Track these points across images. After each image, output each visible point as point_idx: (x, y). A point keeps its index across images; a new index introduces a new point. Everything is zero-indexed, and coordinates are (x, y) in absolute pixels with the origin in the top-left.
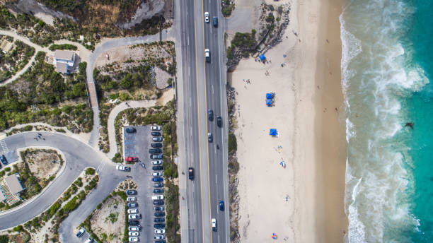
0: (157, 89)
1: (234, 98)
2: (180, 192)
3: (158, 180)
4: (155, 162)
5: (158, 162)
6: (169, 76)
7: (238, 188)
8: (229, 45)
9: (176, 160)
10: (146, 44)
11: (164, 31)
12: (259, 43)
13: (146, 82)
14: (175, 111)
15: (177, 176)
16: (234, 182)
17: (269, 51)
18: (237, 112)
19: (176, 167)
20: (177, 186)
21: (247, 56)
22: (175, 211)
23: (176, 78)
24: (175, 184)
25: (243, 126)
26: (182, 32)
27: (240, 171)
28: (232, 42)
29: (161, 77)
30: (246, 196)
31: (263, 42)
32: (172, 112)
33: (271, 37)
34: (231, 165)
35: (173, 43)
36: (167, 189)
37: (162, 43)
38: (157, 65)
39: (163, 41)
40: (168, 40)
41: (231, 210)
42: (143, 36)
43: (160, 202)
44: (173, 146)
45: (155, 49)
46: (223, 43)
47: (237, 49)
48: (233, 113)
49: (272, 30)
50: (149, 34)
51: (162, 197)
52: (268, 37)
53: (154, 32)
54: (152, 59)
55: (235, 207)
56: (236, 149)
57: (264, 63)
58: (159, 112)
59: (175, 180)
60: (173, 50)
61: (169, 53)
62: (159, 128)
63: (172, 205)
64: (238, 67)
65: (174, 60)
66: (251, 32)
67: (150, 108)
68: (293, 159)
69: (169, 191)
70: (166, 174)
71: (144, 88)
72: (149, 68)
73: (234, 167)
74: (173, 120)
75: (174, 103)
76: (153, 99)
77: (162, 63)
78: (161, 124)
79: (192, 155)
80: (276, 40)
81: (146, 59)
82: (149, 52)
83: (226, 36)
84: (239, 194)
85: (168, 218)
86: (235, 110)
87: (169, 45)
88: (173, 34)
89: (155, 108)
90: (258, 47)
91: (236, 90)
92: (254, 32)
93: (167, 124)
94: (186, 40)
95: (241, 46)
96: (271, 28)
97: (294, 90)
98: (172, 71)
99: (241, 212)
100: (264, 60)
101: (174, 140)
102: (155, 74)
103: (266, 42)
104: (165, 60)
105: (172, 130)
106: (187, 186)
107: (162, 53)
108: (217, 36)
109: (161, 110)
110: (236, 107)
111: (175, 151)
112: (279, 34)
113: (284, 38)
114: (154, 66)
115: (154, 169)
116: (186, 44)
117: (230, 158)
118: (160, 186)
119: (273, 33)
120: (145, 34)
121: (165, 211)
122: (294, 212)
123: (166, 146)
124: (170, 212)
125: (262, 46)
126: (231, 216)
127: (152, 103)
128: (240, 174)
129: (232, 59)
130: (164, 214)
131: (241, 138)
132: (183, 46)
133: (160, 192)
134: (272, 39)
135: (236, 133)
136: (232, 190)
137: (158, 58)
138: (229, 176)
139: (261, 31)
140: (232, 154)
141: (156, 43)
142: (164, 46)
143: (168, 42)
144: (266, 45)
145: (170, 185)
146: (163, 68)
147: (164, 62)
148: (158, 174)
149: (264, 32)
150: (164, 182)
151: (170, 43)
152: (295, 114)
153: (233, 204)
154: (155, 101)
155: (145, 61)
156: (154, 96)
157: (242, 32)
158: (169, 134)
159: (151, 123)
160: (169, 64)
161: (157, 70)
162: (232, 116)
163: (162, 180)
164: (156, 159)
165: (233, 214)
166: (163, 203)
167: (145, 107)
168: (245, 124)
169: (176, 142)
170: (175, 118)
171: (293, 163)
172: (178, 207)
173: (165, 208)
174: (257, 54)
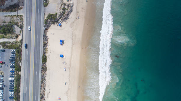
0: (16, 34)
1: (47, 41)
2: (21, 77)
3: (12, 72)
4: (12, 65)
5: (13, 64)
6: (20, 30)
7: (46, 78)
8: (46, 18)
9: (21, 64)
10: (11, 16)
11: (19, 10)
12: (58, 18)
13: (11, 31)
14: (21, 44)
15: (20, 71)
16: (44, 75)
17: (63, 22)
18: (48, 46)
19: (20, 67)
20: (20, 75)
21: (54, 24)
22: (18, 85)
23: (23, 31)
24: (19, 74)
25: (50, 52)
26: (27, 12)
27: (47, 71)
28: (47, 18)
29: (17, 30)
30: (49, 81)
31: (60, 18)
32: (20, 44)
33: (64, 16)
34: (43, 68)
35: (23, 16)
36: (16, 76)
37: (18, 16)
38: (16, 25)
39: (18, 15)
40: (21, 14)
41: (41, 86)
42: (10, 12)
43: (12, 81)
44: (20, 58)
45: (15, 18)
46: (43, 18)
47: (49, 20)
48: (46, 47)
49: (65, 13)
50: (13, 12)
51: (13, 79)
52: (63, 16)
53: (15, 11)
54: (13, 22)
55: (43, 85)
56: (46, 62)
57: (61, 27)
58: (16, 44)
59: (19, 72)
60: (23, 19)
61: (21, 20)
62: (14, 50)
63: (17, 83)
64: (50, 28)
65: (23, 23)
66: (55, 14)
67: (13, 42)
68: (70, 67)
69: (17, 77)
70: (15, 70)
71: (11, 34)
72: (12, 26)
73: (44, 69)
74: (20, 48)
75: (21, 41)
76: (15, 38)
77: (17, 24)
78: (15, 49)
79: (27, 63)
80: (66, 18)
81: (11, 21)
82: (12, 19)
83: (44, 14)
84: (46, 80)
85: (15, 88)
86: (47, 45)
87: (21, 17)
88: (23, 12)
89: (15, 42)
90: (58, 20)
91: (49, 37)
92: (57, 14)
93: (18, 49)
94: (28, 15)
95: (51, 19)
96: (64, 13)
97: (72, 39)
98: (21, 27)
99: (46, 88)
100: (61, 26)
101: (20, 56)
102: (15, 28)
103: (62, 18)
104: (19, 23)
105: (19, 52)
106: (24, 75)
107: (18, 20)
108: (41, 14)
109: (17, 43)
110: (48, 44)
111: (20, 60)
112: (67, 15)
113: (70, 17)
114: (14, 25)
115: (11, 67)
116: (28, 16)
117: (43, 65)
118: (13, 74)
119: (65, 15)
120: (11, 11)
121: (14, 85)
122: (68, 90)
123: (17, 58)
124: (16, 85)
125: (60, 20)
126: (41, 89)
127: (14, 40)
128: (47, 72)
129: (47, 24)
130: (14, 86)
131: (49, 57)
132: (27, 18)
133: (12, 77)
134: (64, 17)
135: (47, 55)
136: (42, 78)
137: (16, 21)
138: (42, 73)
139: (59, 14)
140: (44, 64)
141: (16, 15)
142: (19, 17)
143: (21, 15)
144: (62, 20)
145: (17, 74)
146: (18, 26)
147: (18, 24)
148: (12, 69)
149: (61, 14)
150: (15, 73)
151: (21, 16)
152: (72, 49)
153: (43, 84)
154: (15, 39)
155: (10, 23)
156: (15, 37)
157: (52, 14)
158: (18, 53)
159: (11, 48)
160: (20, 24)
161: (15, 26)
162: (45, 48)
163: (14, 72)
164: (12, 63)
165: (42, 88)
166: (14, 81)
167: (10, 41)
168: (51, 51)
169: (21, 56)
170: (22, 47)
171: (69, 69)
172: (20, 84)
173: (14, 84)
174: (58, 23)
